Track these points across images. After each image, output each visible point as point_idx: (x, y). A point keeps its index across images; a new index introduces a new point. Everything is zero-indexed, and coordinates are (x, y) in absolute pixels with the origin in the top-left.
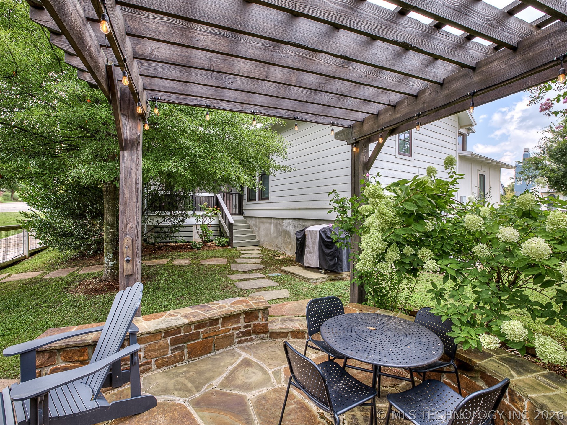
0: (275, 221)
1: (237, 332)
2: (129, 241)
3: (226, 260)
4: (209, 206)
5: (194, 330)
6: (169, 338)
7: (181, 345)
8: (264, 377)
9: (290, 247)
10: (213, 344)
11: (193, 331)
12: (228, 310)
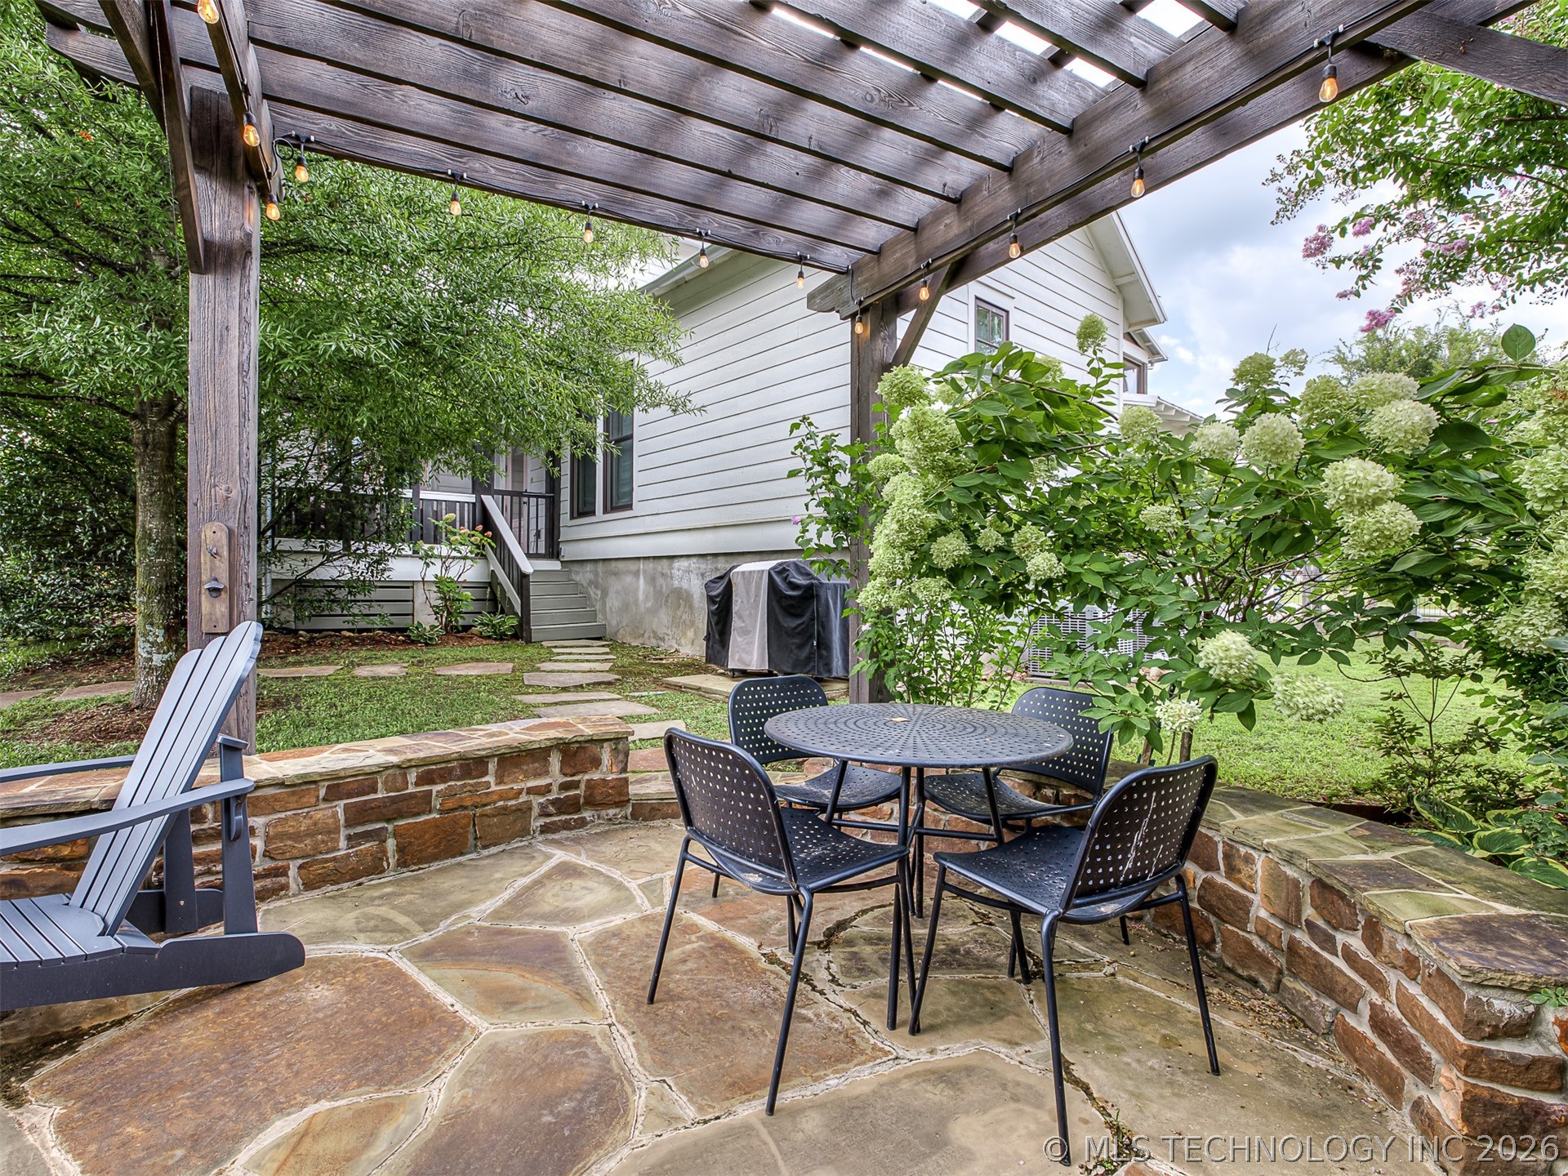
0: (650, 565)
1: (542, 800)
2: (218, 534)
3: (511, 665)
4: (462, 524)
5: (417, 784)
6: (342, 803)
7: (378, 826)
8: (615, 894)
9: (690, 634)
10: (471, 828)
11: (411, 789)
12: (514, 739)
